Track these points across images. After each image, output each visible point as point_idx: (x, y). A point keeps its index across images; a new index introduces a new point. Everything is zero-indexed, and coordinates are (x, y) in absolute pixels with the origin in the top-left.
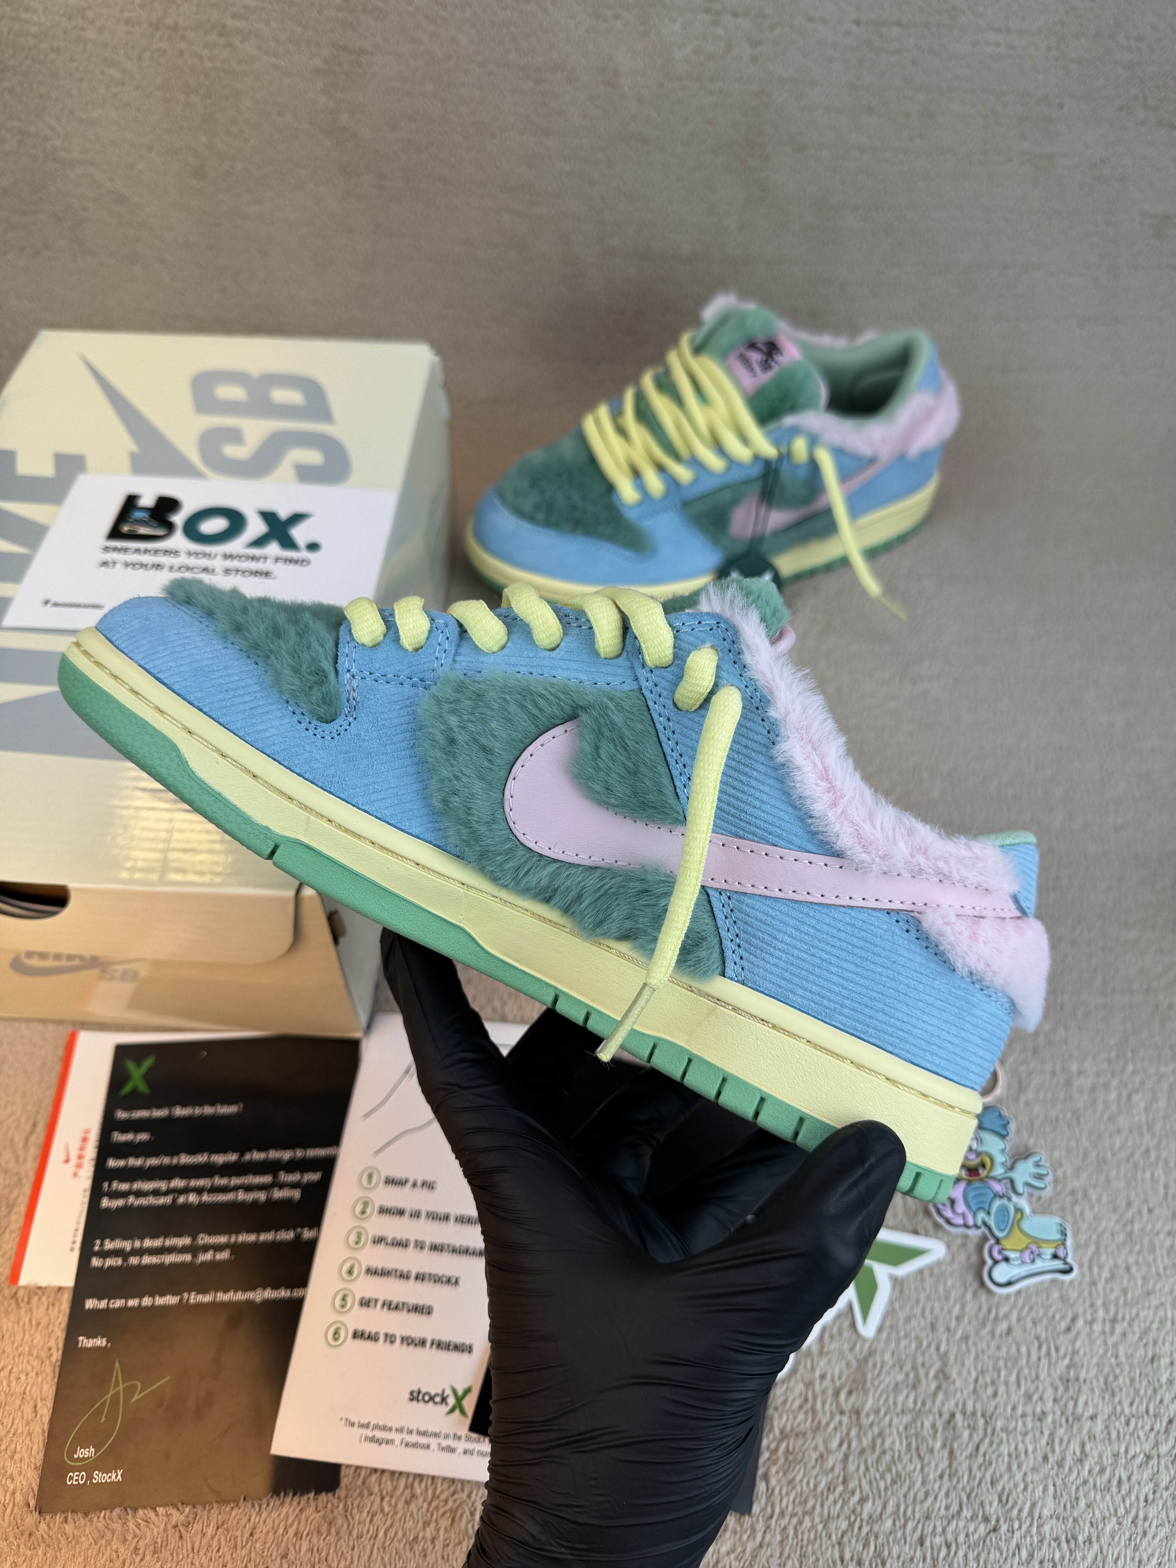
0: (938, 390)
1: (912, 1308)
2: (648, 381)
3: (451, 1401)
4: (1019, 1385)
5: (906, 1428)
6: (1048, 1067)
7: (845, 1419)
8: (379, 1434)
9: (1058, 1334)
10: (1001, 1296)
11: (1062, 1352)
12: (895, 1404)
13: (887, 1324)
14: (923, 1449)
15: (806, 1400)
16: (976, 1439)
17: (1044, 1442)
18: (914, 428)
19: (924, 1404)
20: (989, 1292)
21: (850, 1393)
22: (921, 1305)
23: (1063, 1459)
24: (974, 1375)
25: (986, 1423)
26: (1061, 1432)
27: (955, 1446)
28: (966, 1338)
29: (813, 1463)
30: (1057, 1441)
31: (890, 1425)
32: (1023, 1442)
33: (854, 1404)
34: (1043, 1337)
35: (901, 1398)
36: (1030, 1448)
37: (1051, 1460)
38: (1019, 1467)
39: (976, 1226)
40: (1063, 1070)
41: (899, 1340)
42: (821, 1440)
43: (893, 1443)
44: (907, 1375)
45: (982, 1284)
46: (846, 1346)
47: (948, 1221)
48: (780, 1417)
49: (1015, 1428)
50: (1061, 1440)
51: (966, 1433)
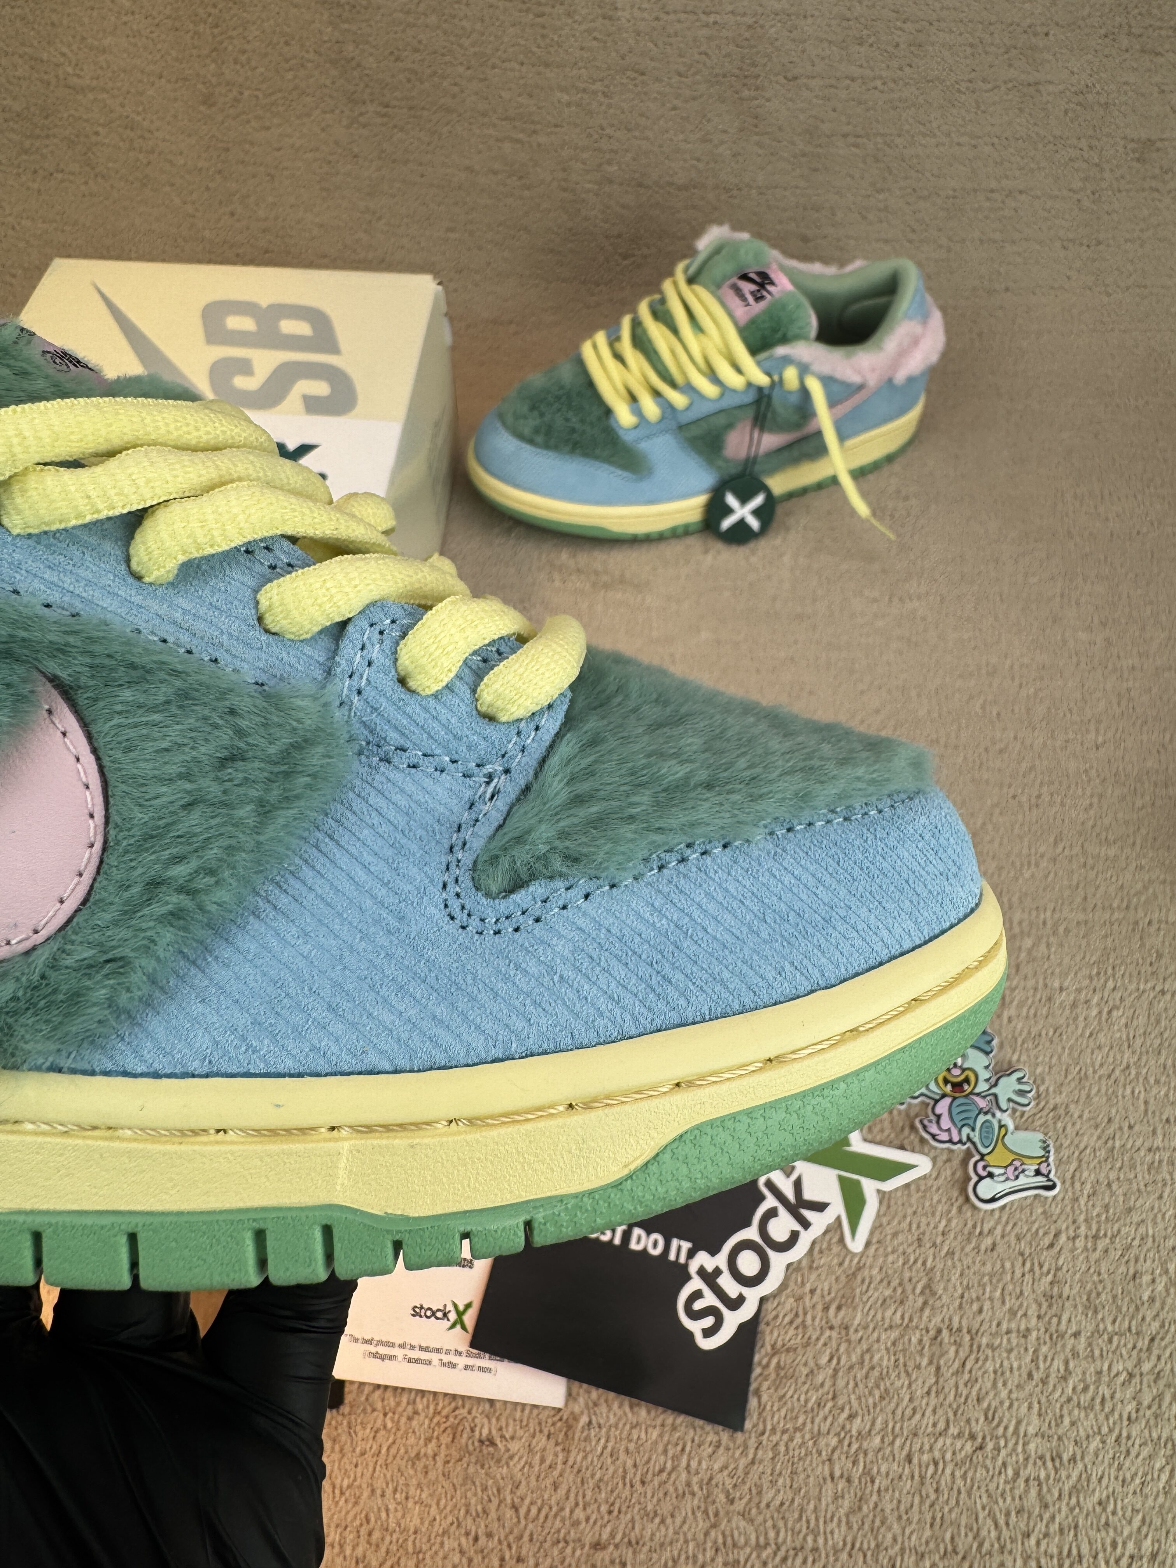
0: (925, 318)
1: (900, 1223)
2: (644, 309)
3: (453, 1316)
4: (1003, 1302)
5: (894, 1344)
6: (1031, 983)
7: (834, 1334)
8: (382, 1350)
9: (1042, 1249)
10: (986, 1211)
11: (1045, 1269)
12: (883, 1319)
13: (875, 1240)
14: (911, 1365)
15: (797, 1315)
16: (962, 1355)
17: (1028, 1359)
18: (902, 354)
19: (911, 1320)
20: (974, 1208)
21: (839, 1308)
22: (908, 1220)
23: (1047, 1376)
24: (960, 1291)
25: (972, 1339)
26: (1044, 1349)
27: (942, 1362)
28: (951, 1253)
29: (803, 1378)
30: (1041, 1358)
31: (878, 1341)
32: (1008, 1358)
33: (843, 1318)
34: (1027, 1254)
35: (889, 1313)
36: (1015, 1365)
37: (1035, 1377)
38: (1005, 1384)
39: (960, 1142)
40: (1046, 986)
41: (886, 1256)
42: (811, 1356)
43: (881, 1359)
44: (895, 1290)
45: (967, 1199)
46: (835, 1261)
47: (934, 1136)
48: (772, 1332)
49: (1000, 1344)
50: (1046, 1357)
51: (953, 1349)
